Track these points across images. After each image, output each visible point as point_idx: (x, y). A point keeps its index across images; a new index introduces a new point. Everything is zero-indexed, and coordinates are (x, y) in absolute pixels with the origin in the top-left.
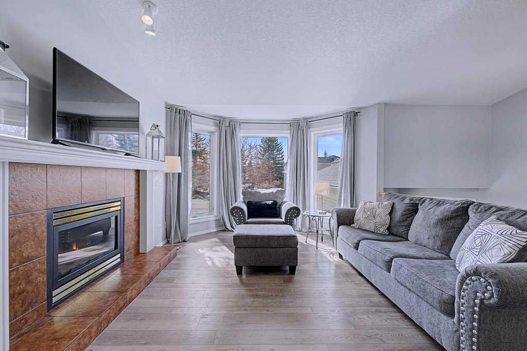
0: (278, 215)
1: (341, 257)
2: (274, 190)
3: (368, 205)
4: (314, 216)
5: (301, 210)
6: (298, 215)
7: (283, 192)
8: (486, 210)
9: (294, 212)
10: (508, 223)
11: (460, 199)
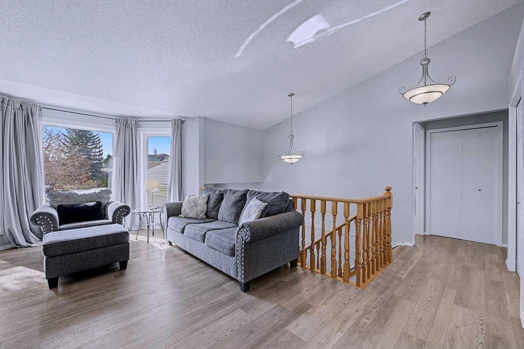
0: (103, 216)
1: (170, 244)
2: (98, 190)
3: (192, 197)
4: (144, 213)
5: (131, 208)
6: (128, 213)
7: (109, 192)
8: (254, 193)
9: (123, 211)
10: (260, 200)
11: (243, 189)
